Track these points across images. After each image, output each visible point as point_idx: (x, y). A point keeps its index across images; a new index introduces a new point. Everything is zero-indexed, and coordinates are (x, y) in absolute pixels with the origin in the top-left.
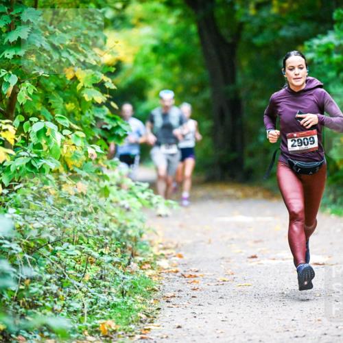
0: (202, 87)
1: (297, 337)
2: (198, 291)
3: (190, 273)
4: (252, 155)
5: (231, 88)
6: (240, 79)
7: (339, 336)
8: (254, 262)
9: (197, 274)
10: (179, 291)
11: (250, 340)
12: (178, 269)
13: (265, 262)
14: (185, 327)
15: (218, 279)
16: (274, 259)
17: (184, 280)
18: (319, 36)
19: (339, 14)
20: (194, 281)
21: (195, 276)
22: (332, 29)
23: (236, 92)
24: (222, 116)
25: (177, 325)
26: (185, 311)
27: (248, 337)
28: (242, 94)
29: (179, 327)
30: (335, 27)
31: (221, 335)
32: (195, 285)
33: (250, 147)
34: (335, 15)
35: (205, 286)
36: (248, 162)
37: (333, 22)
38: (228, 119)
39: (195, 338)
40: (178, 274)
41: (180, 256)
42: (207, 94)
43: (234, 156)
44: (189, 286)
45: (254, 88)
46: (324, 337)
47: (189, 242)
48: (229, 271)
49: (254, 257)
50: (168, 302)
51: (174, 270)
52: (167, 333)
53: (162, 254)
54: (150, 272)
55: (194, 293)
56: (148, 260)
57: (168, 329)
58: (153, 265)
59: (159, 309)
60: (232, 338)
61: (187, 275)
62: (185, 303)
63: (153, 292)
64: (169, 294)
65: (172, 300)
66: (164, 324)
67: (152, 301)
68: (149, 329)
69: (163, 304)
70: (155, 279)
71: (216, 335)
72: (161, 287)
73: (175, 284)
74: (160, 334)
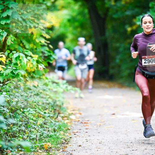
0: (90, 37)
1: (133, 150)
3: (85, 122)
4: (113, 68)
5: (103, 38)
7: (152, 150)
8: (114, 117)
9: (88, 122)
10: (80, 129)
11: (112, 152)
13: (119, 116)
14: (83, 146)
15: (98, 124)
16: (123, 115)
17: (81, 124)
19: (152, 4)
20: (87, 125)
21: (87, 123)
22: (149, 11)
26: (82, 139)
28: (108, 41)
29: (80, 146)
31: (99, 149)
32: (87, 127)
33: (112, 64)
35: (92, 127)
36: (111, 71)
37: (149, 8)
39: (87, 151)
40: (80, 122)
41: (80, 114)
42: (93, 40)
43: (104, 68)
44: (84, 127)
45: (113, 38)
46: (145, 150)
47: (84, 107)
48: (103, 121)
49: (114, 114)
50: (75, 134)
51: (78, 120)
52: (75, 149)
53: (72, 113)
54: (67, 121)
55: (87, 131)
56: (66, 115)
57: (75, 147)
58: (68, 118)
59: (71, 138)
60: (104, 151)
61: (83, 122)
62: (83, 135)
63: (68, 130)
64: (75, 131)
65: (77, 133)
66: (73, 144)
67: (68, 134)
68: (66, 147)
69: (73, 136)
70: (69, 124)
71: (96, 150)
72: (72, 128)
73: (78, 126)
74: (71, 149)
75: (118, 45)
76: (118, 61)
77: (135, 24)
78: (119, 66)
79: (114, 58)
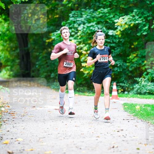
0: (16, 48)
1: (49, 134)
2: (15, 119)
3: (12, 112)
4: (33, 72)
5: (26, 48)
6: (29, 46)
7: (64, 134)
8: (34, 109)
9: (15, 113)
10: (8, 119)
11: (33, 136)
12: (8, 111)
13: (38, 108)
14: (10, 131)
15: (22, 114)
16: (41, 108)
17: (10, 115)
18: (57, 31)
19: (64, 23)
21: (14, 114)
23: (28, 50)
24: (23, 58)
25: (8, 130)
26: (10, 126)
27: (32, 135)
28: (30, 51)
29: (8, 131)
31: (23, 134)
33: (33, 69)
34: (62, 24)
35: (17, 117)
36: (32, 74)
37: (61, 26)
38: (25, 60)
39: (14, 135)
40: (8, 113)
41: (9, 107)
42: (18, 51)
43: (27, 72)
44: (12, 117)
45: (34, 48)
46: (58, 134)
48: (26, 112)
49: (34, 107)
51: (6, 111)
52: (4, 133)
53: (2, 106)
55: (13, 119)
59: (1, 125)
60: (26, 135)
61: (11, 113)
62: (10, 123)
64: (5, 120)
65: (6, 122)
66: (3, 130)
69: (3, 123)
71: (21, 134)
72: (2, 117)
73: (7, 116)
75: (38, 54)
76: (37, 66)
77: (50, 38)
78: (39, 70)
79: (34, 64)
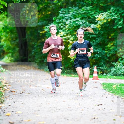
0: (16, 39)
1: (43, 108)
2: (15, 95)
3: (13, 90)
4: (30, 57)
5: (24, 39)
6: (27, 37)
7: (54, 108)
8: (31, 87)
10: (10, 95)
11: (29, 109)
12: (9, 89)
13: (34, 87)
14: (11, 105)
15: (21, 92)
16: (36, 86)
17: (11, 92)
18: (49, 25)
19: (54, 19)
21: (14, 91)
22: (53, 23)
24: (22, 47)
25: (9, 105)
26: (11, 101)
28: (27, 41)
29: (10, 105)
30: (53, 22)
31: (22, 108)
32: (14, 94)
33: (30, 55)
35: (17, 94)
36: (29, 59)
37: (53, 21)
38: (23, 48)
39: (14, 108)
40: (10, 91)
41: (10, 86)
42: (18, 41)
43: (25, 58)
44: (12, 94)
45: (31, 39)
46: (50, 108)
48: (24, 90)
49: (31, 86)
50: (7, 98)
51: (8, 89)
52: (7, 107)
53: (5, 85)
54: (2, 90)
56: (1, 87)
57: (7, 106)
58: (2, 88)
59: (4, 100)
60: (24, 108)
62: (12, 99)
63: (2, 96)
64: (7, 96)
65: (8, 98)
66: (6, 104)
67: (2, 98)
68: (1, 106)
69: (5, 99)
70: (3, 92)
71: (20, 108)
72: (5, 94)
73: (9, 93)
74: (4, 107)
75: (34, 43)
76: (33, 53)
77: (44, 30)
78: (34, 56)
79: (31, 52)
